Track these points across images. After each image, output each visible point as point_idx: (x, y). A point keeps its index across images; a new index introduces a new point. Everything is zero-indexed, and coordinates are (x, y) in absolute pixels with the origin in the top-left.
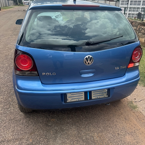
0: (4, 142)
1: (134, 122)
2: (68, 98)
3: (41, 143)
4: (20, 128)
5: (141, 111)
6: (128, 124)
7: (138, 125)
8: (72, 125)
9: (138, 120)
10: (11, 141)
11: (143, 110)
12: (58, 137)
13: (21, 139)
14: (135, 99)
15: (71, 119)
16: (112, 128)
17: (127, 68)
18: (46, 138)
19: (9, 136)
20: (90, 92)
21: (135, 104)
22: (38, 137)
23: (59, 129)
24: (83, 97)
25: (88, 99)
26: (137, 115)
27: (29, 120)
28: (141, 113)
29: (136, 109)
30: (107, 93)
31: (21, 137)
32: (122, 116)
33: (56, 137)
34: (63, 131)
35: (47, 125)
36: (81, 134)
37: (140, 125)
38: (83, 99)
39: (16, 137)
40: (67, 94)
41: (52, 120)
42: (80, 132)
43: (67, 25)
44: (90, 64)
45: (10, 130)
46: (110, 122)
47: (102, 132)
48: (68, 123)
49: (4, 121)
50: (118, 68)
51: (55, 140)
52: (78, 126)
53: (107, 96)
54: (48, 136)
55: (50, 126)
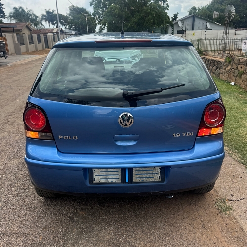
0: (4, 234)
1: (216, 234)
2: (95, 177)
3: (54, 245)
4: (32, 219)
5: (237, 217)
6: (204, 236)
7: (222, 239)
8: (110, 225)
9: (225, 231)
10: (13, 234)
11: (240, 216)
12: (81, 240)
13: (28, 234)
14: (232, 195)
15: (110, 215)
16: (173, 237)
17: (197, 136)
18: (64, 239)
19: (14, 227)
20: (131, 170)
21: (228, 203)
22: (52, 234)
23: (87, 227)
24: (119, 177)
25: (127, 181)
26: (227, 223)
27: (49, 209)
28: (235, 219)
29: (228, 213)
30: (159, 174)
31: (29, 231)
32: (198, 221)
33: (78, 239)
34: (92, 231)
35: (71, 219)
36: (119, 240)
37: (227, 240)
38: (119, 181)
39: (23, 230)
40: (94, 170)
41: (82, 213)
42: (118, 237)
43: (134, 70)
44: (129, 126)
45: (18, 220)
46: (173, 228)
47: (154, 241)
48: (103, 221)
49: (13, 206)
50: (179, 135)
51: (76, 242)
52: (117, 228)
53: (160, 180)
54: (67, 236)
55: (76, 222)
